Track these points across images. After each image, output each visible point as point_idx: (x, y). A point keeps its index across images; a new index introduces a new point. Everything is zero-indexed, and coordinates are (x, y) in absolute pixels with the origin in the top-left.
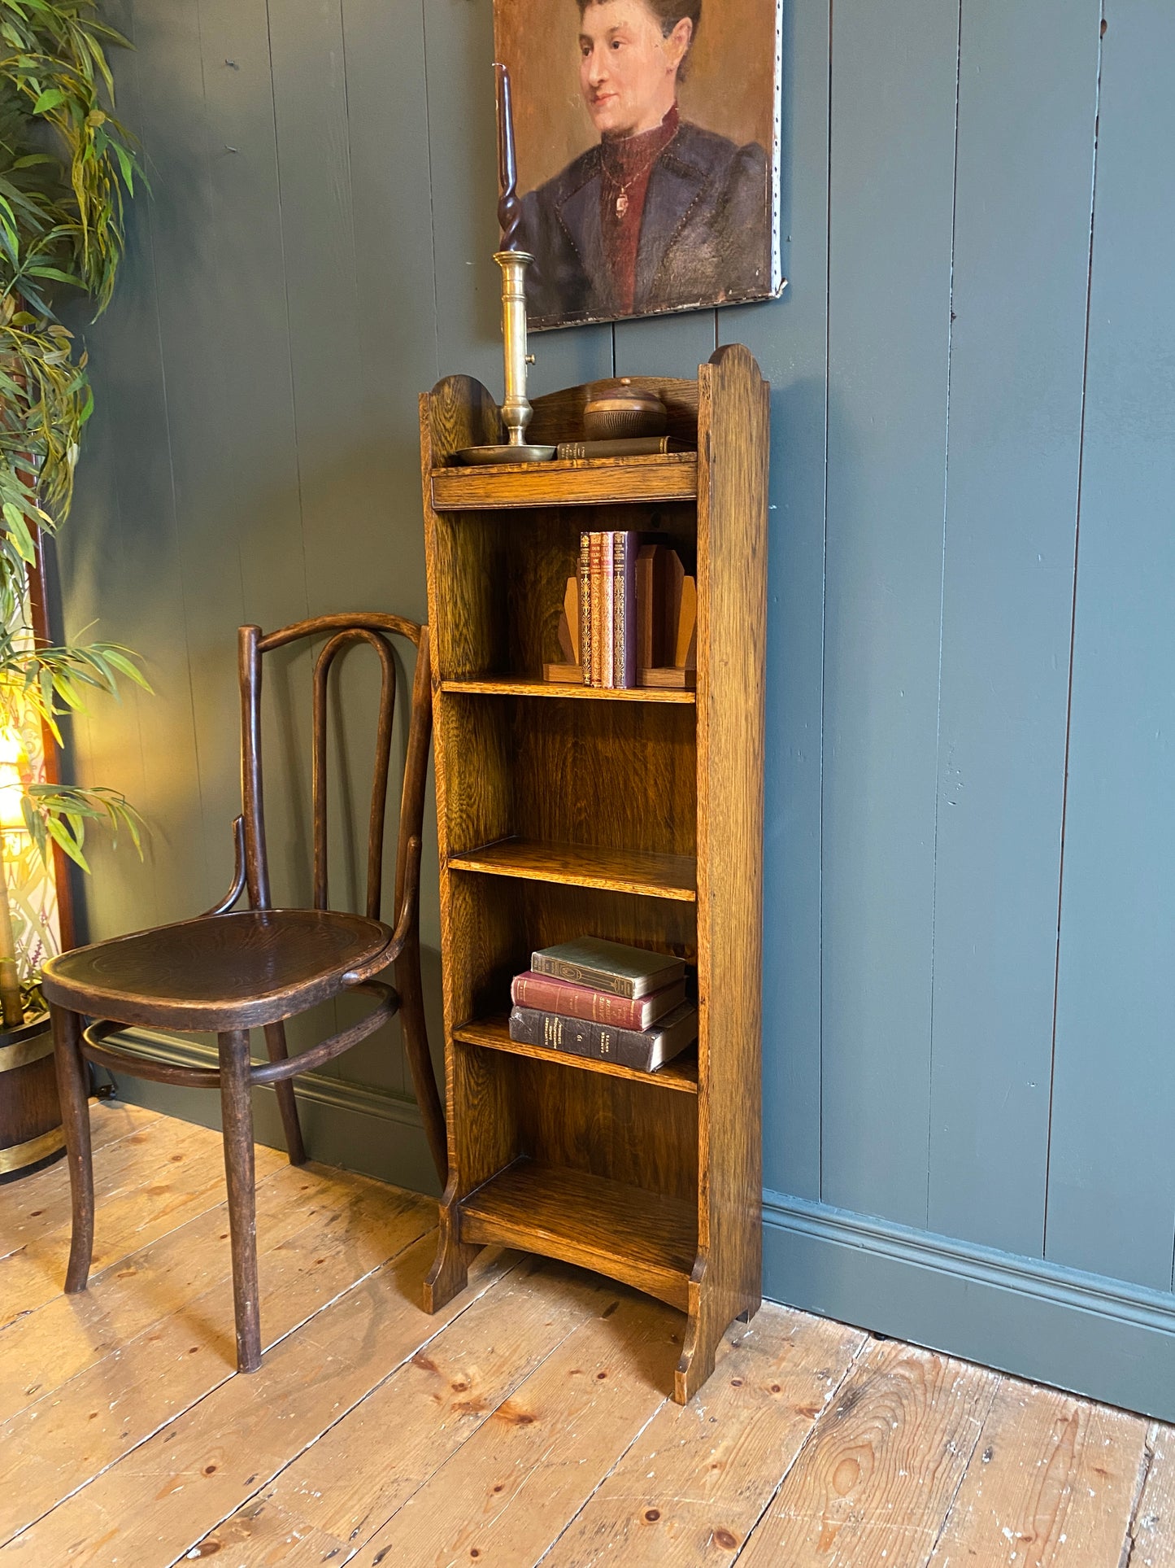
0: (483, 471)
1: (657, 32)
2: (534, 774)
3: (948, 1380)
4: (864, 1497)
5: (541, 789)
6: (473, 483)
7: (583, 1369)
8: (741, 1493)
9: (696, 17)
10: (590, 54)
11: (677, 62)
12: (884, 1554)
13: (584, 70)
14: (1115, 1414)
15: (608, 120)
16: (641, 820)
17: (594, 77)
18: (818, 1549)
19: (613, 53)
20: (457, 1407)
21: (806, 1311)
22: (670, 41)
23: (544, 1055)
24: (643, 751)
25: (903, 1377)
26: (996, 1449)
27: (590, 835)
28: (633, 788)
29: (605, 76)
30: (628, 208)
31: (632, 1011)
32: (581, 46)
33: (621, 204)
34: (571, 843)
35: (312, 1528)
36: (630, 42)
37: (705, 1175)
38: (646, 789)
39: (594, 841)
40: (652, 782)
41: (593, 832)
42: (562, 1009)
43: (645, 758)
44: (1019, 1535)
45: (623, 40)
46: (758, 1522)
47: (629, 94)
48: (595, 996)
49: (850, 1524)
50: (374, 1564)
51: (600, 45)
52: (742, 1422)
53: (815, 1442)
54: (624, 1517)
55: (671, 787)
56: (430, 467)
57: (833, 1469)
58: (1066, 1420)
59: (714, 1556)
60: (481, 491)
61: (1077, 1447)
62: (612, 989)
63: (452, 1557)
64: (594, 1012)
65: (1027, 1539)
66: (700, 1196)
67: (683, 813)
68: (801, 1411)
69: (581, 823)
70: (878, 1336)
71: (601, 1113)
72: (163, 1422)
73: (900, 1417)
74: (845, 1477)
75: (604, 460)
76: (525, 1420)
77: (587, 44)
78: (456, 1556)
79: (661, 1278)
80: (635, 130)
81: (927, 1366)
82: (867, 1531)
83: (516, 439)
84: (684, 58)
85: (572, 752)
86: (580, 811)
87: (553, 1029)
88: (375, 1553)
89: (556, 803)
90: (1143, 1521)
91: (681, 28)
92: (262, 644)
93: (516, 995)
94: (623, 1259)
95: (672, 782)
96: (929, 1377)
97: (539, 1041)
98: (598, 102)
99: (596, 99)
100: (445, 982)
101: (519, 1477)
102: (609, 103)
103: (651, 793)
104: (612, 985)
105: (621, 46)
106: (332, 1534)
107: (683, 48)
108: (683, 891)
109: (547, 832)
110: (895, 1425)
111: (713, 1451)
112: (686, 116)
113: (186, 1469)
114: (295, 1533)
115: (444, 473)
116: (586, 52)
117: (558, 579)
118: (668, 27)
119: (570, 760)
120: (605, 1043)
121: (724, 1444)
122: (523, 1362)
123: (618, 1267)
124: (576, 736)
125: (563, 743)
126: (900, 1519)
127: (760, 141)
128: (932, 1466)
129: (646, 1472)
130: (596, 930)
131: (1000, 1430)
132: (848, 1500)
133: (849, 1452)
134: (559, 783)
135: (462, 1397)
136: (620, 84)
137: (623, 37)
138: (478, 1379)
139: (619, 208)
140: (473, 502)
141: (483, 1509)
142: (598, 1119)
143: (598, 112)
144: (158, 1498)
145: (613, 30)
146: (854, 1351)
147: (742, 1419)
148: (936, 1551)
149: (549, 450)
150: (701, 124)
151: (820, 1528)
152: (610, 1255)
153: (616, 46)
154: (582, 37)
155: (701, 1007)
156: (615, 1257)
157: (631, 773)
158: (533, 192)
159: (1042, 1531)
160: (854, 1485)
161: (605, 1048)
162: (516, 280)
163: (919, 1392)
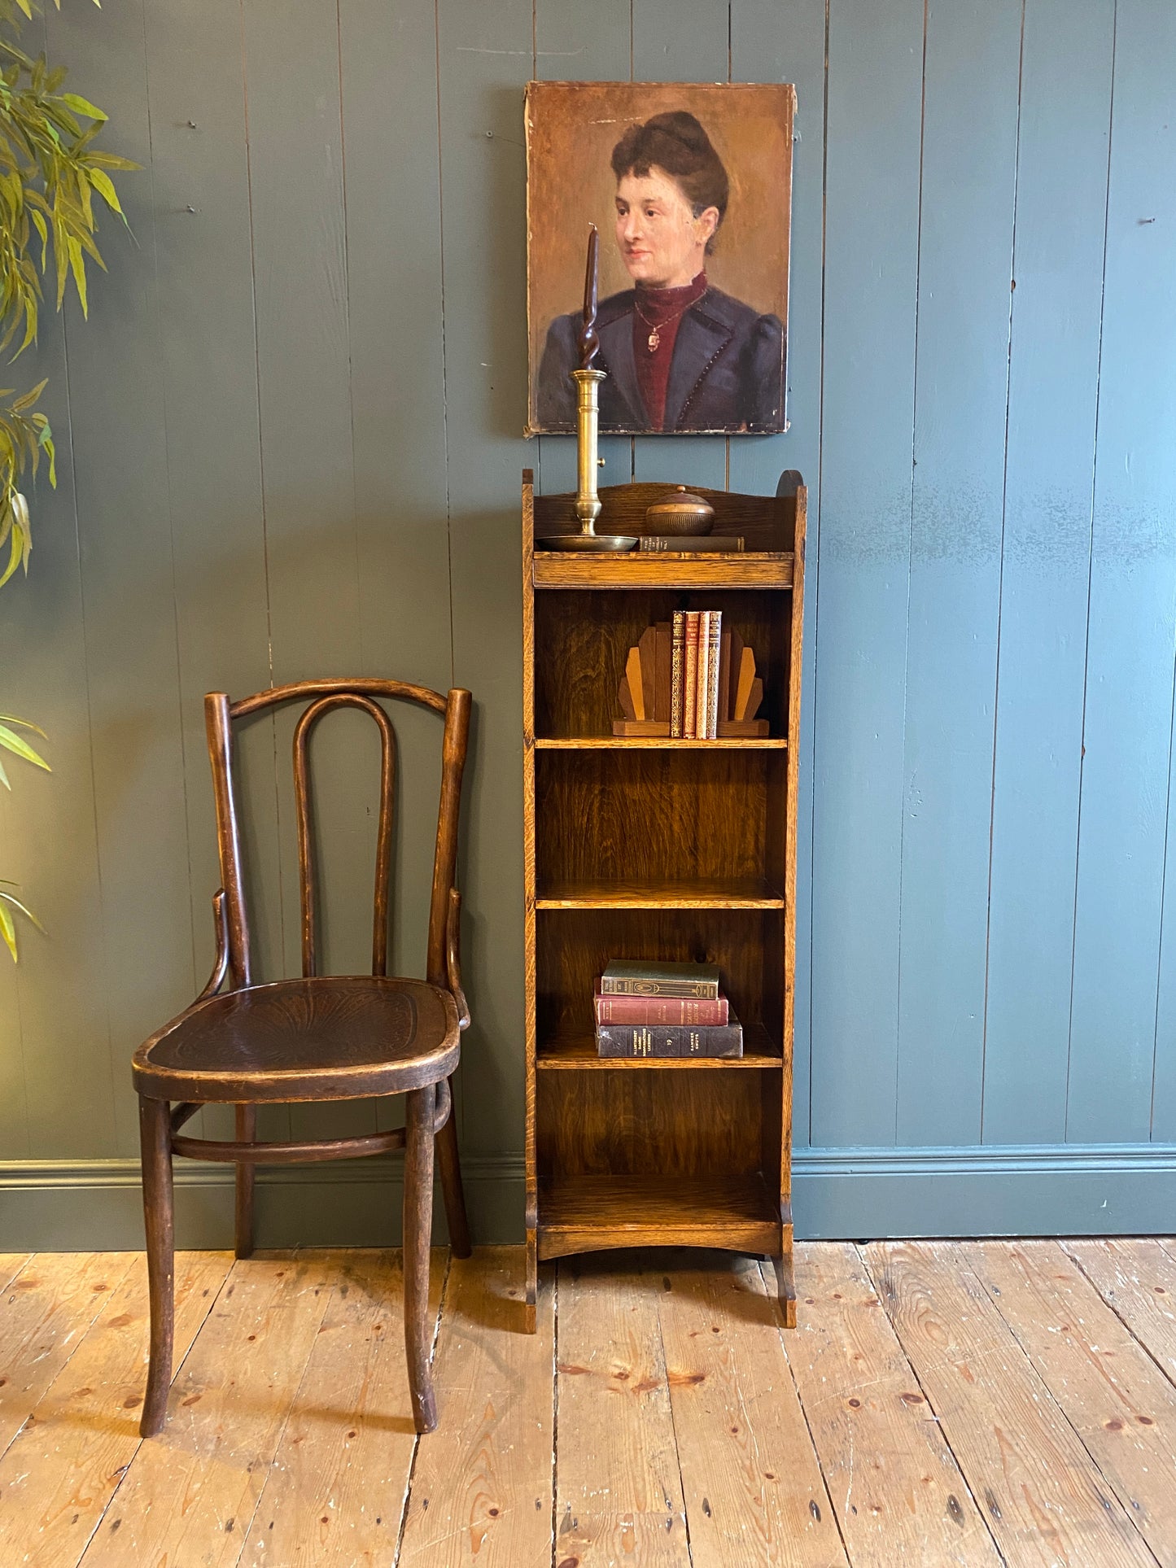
0: (590, 557)
1: (688, 213)
2: (558, 821)
3: (929, 1254)
4: (959, 1340)
5: (566, 833)
6: (577, 567)
7: (697, 1331)
8: (890, 1368)
9: (722, 209)
10: (626, 214)
11: (705, 239)
12: (1005, 1368)
13: (620, 227)
14: (1034, 1242)
15: (642, 270)
16: (666, 853)
17: (630, 233)
18: (968, 1381)
19: (648, 220)
20: (637, 1390)
21: (801, 1240)
22: (699, 222)
23: (637, 1064)
24: (669, 793)
25: (901, 1262)
26: (997, 1286)
27: (615, 869)
28: (659, 825)
29: (640, 235)
30: (659, 344)
31: (719, 1009)
32: (618, 207)
33: (652, 340)
34: (596, 877)
35: (632, 1515)
36: (664, 214)
37: (788, 1134)
38: (671, 826)
39: (619, 874)
40: (678, 818)
41: (619, 867)
42: (650, 1021)
43: (671, 798)
44: (1059, 1328)
45: (657, 211)
46: (917, 1379)
47: (662, 256)
48: (683, 1003)
49: (969, 1360)
50: (709, 1515)
51: (636, 210)
52: (841, 1325)
53: (896, 1320)
54: (838, 1411)
55: (696, 821)
56: (532, 550)
57: (925, 1332)
58: (1013, 1255)
59: (916, 1411)
60: (586, 574)
61: (1036, 1269)
62: (694, 995)
63: (757, 1486)
64: (682, 1017)
65: (1065, 1329)
66: (783, 1152)
67: (706, 841)
68: (867, 1305)
69: (607, 859)
70: (862, 1241)
71: (621, 1118)
72: (402, 1498)
73: (927, 1287)
74: (935, 1333)
75: (710, 554)
76: (698, 1379)
77: (624, 208)
78: (759, 1484)
79: (746, 1232)
80: (667, 284)
81: (909, 1251)
82: (983, 1359)
83: (588, 529)
84: (711, 238)
85: (599, 797)
86: (606, 849)
87: (642, 1039)
88: (700, 1509)
89: (581, 844)
90: (1107, 1296)
91: (709, 213)
92: (236, 711)
93: (602, 1017)
94: (712, 1227)
95: (696, 817)
96: (917, 1257)
97: (628, 1051)
98: (633, 255)
99: (631, 252)
100: (528, 1017)
101: (739, 1416)
102: (644, 258)
103: (676, 827)
104: (694, 991)
105: (655, 215)
106: (652, 1512)
107: (710, 229)
108: (773, 901)
109: (571, 871)
110: (929, 1292)
111: (845, 1349)
112: (714, 282)
113: (472, 1520)
114: (623, 1524)
115: (548, 556)
116: (622, 213)
117: (588, 648)
118: (698, 211)
119: (596, 805)
120: (694, 1042)
121: (846, 1341)
122: (646, 1342)
123: (705, 1235)
124: (603, 783)
125: (590, 790)
126: (992, 1346)
127: (778, 314)
128: (975, 1308)
129: (820, 1380)
130: (620, 952)
131: (986, 1274)
132: (953, 1346)
133: (922, 1318)
134: (584, 826)
135: (631, 1383)
136: (654, 245)
137: (658, 209)
138: (629, 1367)
139: (651, 344)
140: (577, 583)
141: (740, 1448)
142: (619, 1123)
143: (633, 263)
144: (475, 1550)
145: (649, 201)
146: (856, 1256)
147: (839, 1323)
148: (1028, 1355)
149: (632, 540)
150: (727, 290)
151: (956, 1369)
152: (700, 1227)
153: (651, 214)
154: (618, 199)
155: (787, 994)
156: (704, 1227)
157: (657, 812)
158: (565, 316)
159: (1068, 1321)
160: (947, 1337)
161: (695, 1045)
162: (591, 393)
163: (921, 1268)
